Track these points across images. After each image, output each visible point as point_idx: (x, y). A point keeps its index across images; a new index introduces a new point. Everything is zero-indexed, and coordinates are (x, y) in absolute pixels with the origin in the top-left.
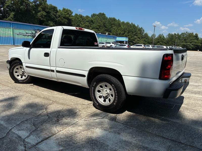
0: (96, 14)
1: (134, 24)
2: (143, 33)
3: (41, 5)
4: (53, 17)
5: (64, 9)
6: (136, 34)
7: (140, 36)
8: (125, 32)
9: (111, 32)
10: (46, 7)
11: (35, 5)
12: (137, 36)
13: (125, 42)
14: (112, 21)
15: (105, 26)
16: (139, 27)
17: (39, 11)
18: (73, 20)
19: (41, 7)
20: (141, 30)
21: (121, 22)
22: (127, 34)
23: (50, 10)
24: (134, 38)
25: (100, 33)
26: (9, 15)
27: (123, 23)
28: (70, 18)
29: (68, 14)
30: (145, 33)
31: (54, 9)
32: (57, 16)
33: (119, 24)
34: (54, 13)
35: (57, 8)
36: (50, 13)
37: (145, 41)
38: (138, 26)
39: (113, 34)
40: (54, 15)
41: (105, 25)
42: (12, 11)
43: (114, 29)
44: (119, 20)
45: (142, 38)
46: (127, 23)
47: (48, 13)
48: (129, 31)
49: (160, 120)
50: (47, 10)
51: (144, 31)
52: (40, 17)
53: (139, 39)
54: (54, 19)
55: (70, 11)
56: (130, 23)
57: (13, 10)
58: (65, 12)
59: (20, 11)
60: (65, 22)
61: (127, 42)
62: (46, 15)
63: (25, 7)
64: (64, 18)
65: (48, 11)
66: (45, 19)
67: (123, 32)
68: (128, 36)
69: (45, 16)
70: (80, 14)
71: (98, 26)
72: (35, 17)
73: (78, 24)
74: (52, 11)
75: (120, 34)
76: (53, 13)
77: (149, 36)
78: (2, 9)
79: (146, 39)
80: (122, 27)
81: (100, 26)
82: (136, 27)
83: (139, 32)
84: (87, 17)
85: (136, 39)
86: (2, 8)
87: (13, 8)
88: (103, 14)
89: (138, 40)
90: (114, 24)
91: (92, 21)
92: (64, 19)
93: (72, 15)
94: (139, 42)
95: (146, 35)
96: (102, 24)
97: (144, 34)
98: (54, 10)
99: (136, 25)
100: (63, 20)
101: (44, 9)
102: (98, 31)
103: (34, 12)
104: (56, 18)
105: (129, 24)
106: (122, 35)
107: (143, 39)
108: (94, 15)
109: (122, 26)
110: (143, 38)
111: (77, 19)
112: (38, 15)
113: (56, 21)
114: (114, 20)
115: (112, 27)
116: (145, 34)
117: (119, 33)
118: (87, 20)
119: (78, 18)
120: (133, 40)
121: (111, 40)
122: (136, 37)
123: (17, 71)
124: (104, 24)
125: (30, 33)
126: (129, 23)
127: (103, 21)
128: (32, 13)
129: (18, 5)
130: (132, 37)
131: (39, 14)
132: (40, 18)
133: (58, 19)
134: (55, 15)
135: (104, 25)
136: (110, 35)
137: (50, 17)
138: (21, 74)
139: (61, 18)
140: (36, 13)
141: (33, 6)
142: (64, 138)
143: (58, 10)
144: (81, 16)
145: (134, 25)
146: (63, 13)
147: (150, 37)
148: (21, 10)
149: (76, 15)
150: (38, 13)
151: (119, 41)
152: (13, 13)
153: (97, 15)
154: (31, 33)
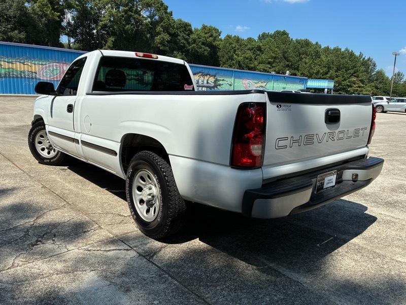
0: (268, 33)
1: (350, 51)
2: (372, 70)
3: (162, 21)
4: (182, 43)
5: (204, 27)
6: (355, 73)
7: (364, 78)
8: (329, 68)
9: (298, 70)
10: (170, 24)
11: (152, 23)
12: (357, 77)
13: (326, 90)
14: (302, 47)
15: (285, 58)
16: (364, 57)
17: (159, 34)
18: (220, 47)
19: (162, 25)
20: (367, 65)
21: (323, 47)
22: (334, 74)
23: (177, 29)
24: (349, 82)
25: (273, 73)
26: (106, 42)
27: (327, 49)
28: (215, 43)
29: (211, 36)
30: (377, 70)
31: (186, 27)
32: (190, 40)
33: (317, 52)
34: (185, 35)
35: (190, 25)
36: (178, 35)
37: (377, 89)
38: (361, 55)
39: (303, 74)
40: (185, 39)
41: (286, 55)
42: (112, 35)
43: (306, 64)
44: (317, 43)
45: (370, 81)
46: (335, 49)
47: (174, 36)
48: (340, 66)
49: (258, 270)
50: (173, 31)
51: (374, 65)
52: (159, 45)
53: (361, 85)
54: (184, 47)
55: (216, 30)
56: (343, 50)
57: (114, 34)
58: (206, 33)
59: (124, 35)
60: (205, 52)
61: (332, 91)
62: (169, 39)
63: (134, 27)
64: (203, 44)
65: (175, 33)
66: (167, 48)
67: (325, 69)
68: (337, 76)
69: (168, 41)
70: (235, 36)
71: (272, 57)
72: (149, 45)
73: (230, 55)
74: (180, 32)
75: (318, 73)
76: (183, 36)
77: (388, 78)
78: (95, 31)
79: (380, 83)
80: (324, 59)
81: (275, 58)
82: (356, 57)
83: (363, 68)
84: (250, 40)
85: (354, 84)
86: (94, 29)
87: (114, 29)
88: (284, 33)
89: (359, 87)
90: (306, 53)
91: (259, 49)
92: (203, 46)
93: (220, 37)
94: (362, 91)
95: (380, 74)
96: (280, 54)
97: (375, 73)
98: (185, 30)
99: (357, 54)
100: (201, 48)
101: (166, 29)
102: (270, 68)
103: (148, 36)
104: (187, 45)
105: (339, 53)
106: (323, 75)
107: (373, 84)
108: (263, 37)
109: (323, 57)
110: (373, 82)
111: (228, 45)
112: (156, 41)
113: (188, 50)
114: (307, 43)
115: (301, 59)
116: (378, 72)
117: (315, 72)
118: (249, 46)
119: (230, 44)
120: (348, 85)
121: (295, 85)
122: (354, 79)
123: (42, 141)
124: (284, 53)
125: (134, 75)
126: (340, 49)
127: (283, 46)
128: (146, 37)
129: (121, 23)
130: (345, 80)
131: (158, 39)
132: (159, 47)
133: (191, 47)
134: (187, 40)
135: (284, 55)
136: (296, 75)
137: (176, 43)
138: (48, 146)
139: (197, 45)
140: (153, 37)
141: (147, 24)
142: (7, 282)
143: (193, 29)
144: (238, 40)
145: (352, 54)
146: (203, 35)
147: (390, 78)
148: (126, 32)
149: (229, 37)
150: (156, 38)
151: (311, 89)
152: (112, 39)
153: (271, 36)
154: (135, 73)
